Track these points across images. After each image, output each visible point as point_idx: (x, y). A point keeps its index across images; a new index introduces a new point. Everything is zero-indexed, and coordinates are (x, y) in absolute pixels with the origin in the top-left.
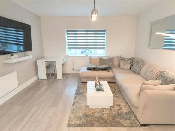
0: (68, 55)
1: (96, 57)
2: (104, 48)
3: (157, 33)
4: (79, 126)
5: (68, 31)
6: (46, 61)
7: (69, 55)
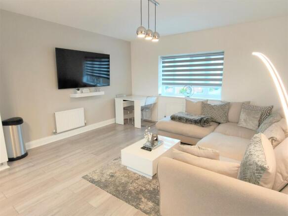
0: (160, 95)
1: (198, 99)
2: (220, 85)
3: (254, 54)
4: (92, 182)
5: (163, 58)
6: (124, 100)
7: (162, 95)
